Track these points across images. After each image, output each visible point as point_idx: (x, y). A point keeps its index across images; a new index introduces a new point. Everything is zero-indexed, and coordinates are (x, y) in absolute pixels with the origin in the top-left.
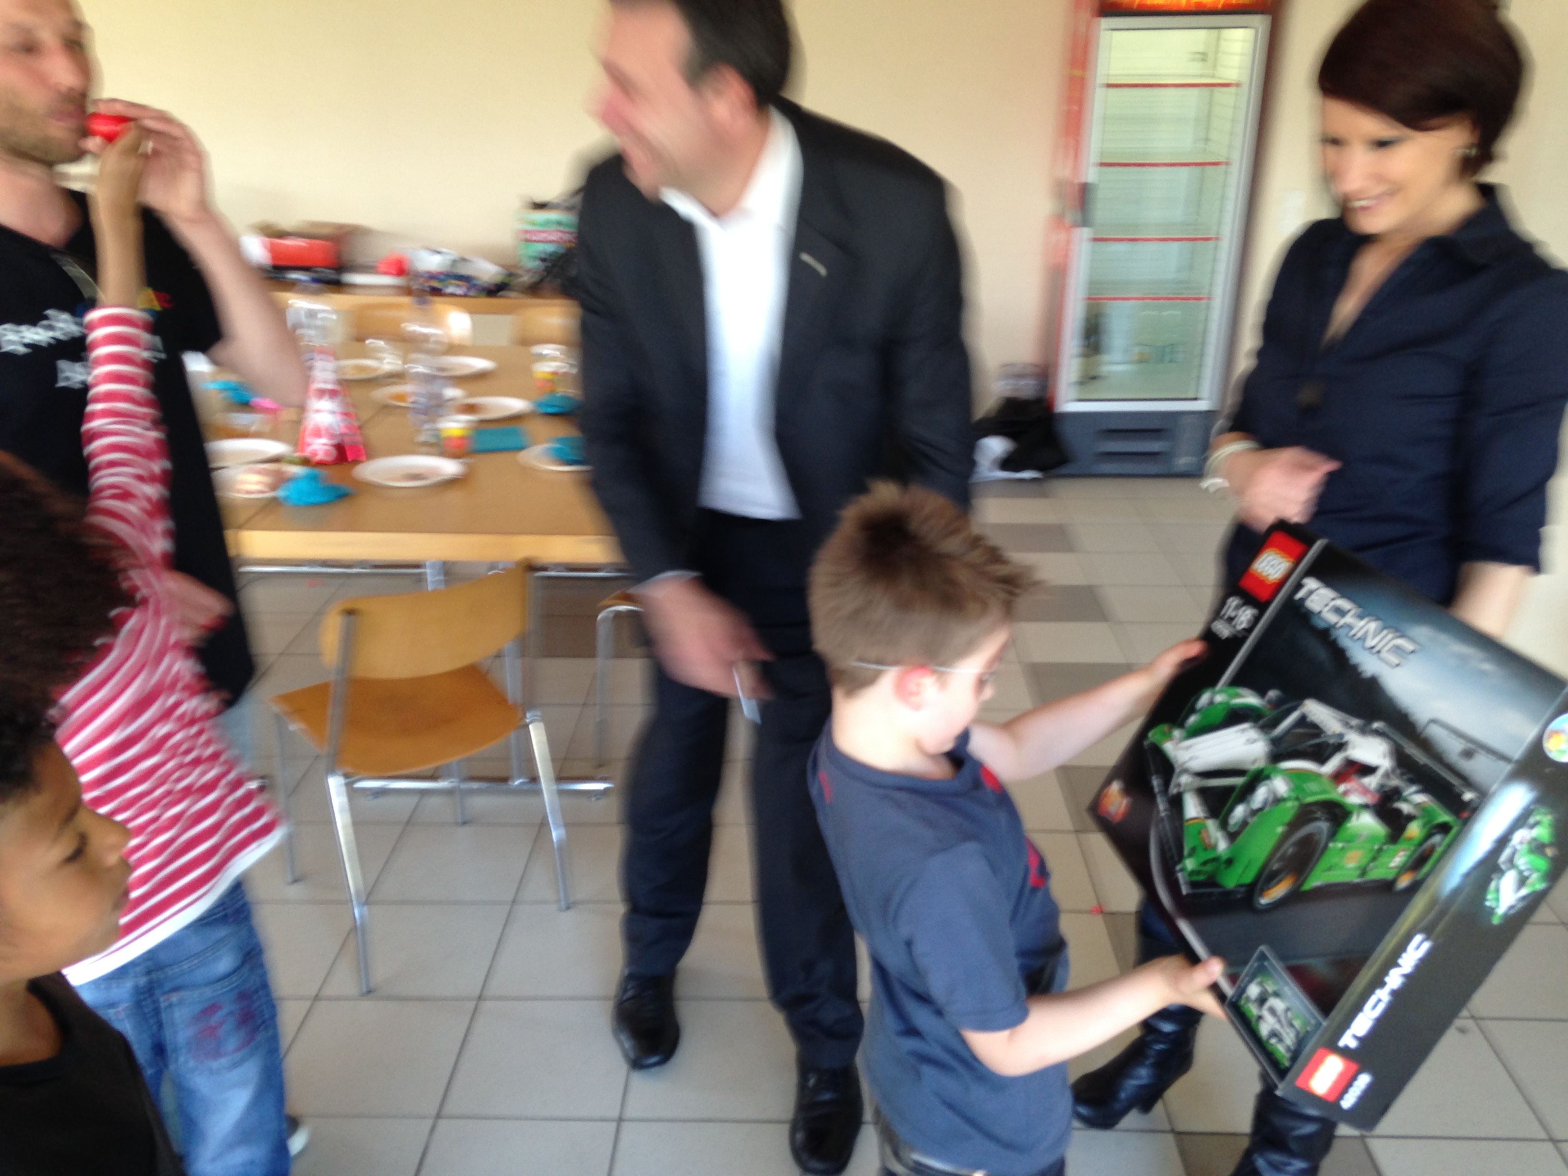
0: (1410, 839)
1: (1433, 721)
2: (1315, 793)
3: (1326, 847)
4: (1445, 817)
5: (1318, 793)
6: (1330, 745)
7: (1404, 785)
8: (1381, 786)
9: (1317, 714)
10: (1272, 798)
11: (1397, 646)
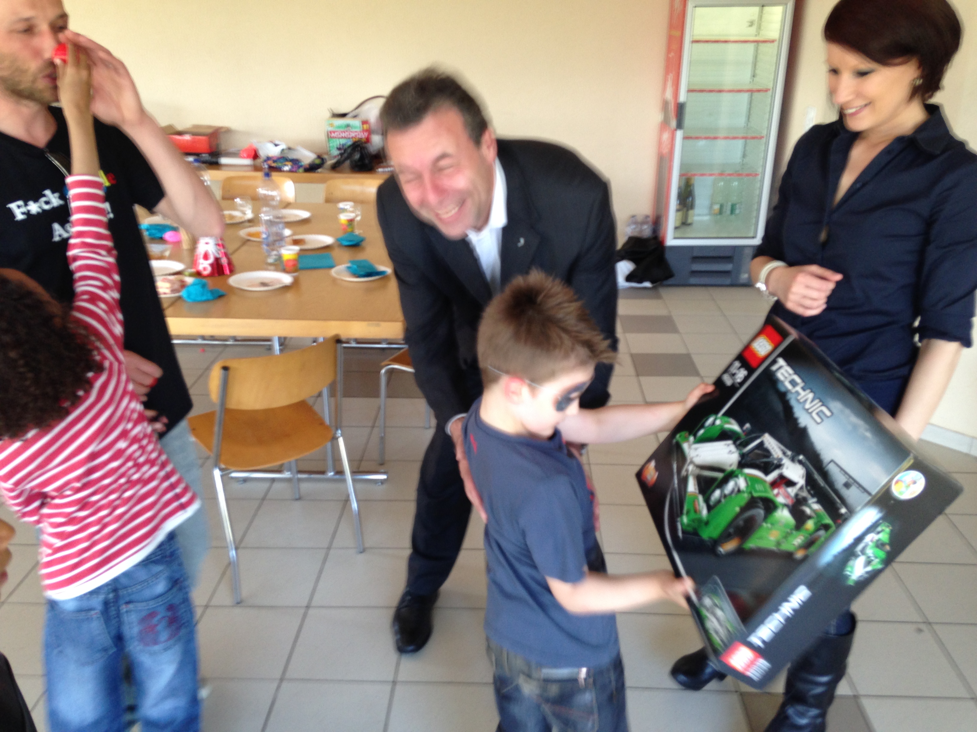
0: (807, 530)
1: (832, 462)
2: (760, 492)
3: (760, 526)
4: (828, 520)
5: (762, 492)
6: (773, 464)
7: (809, 496)
8: (797, 495)
9: (769, 443)
10: (736, 489)
11: (821, 411)
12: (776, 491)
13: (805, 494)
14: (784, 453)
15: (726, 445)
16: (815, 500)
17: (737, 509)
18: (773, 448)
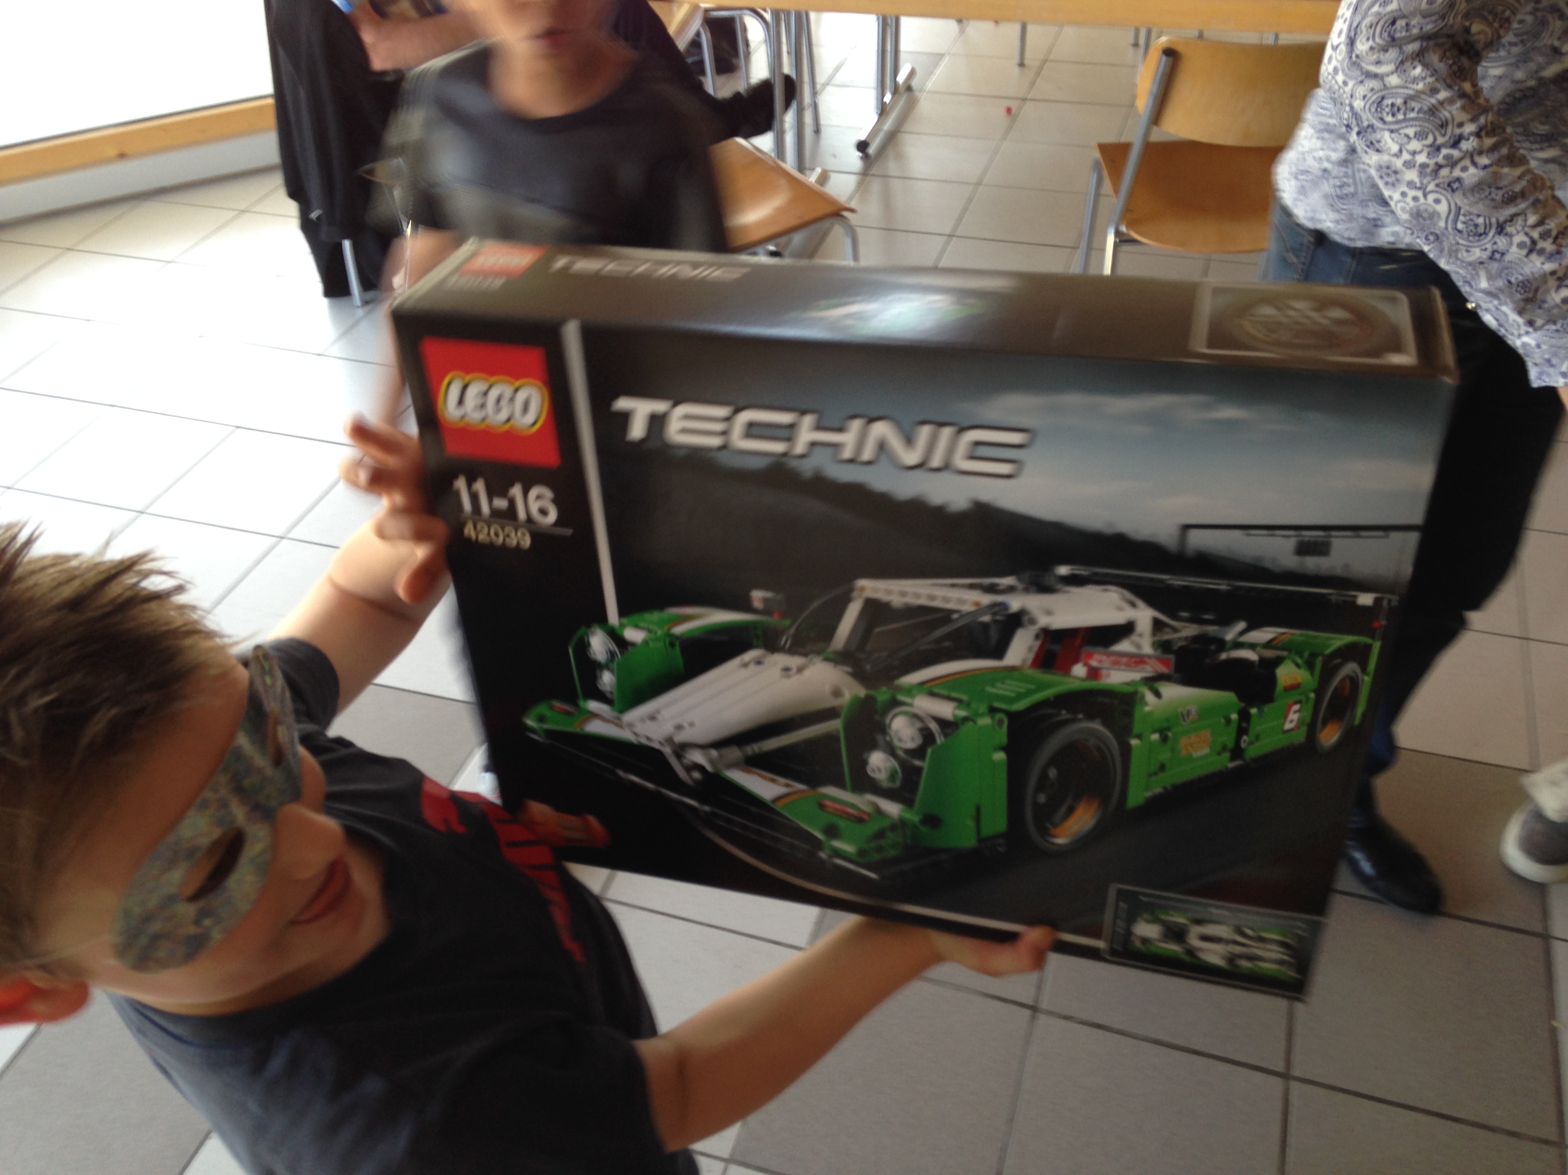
0: (1294, 687)
1: (1187, 527)
3: (1126, 751)
4: (1339, 641)
5: (1029, 693)
6: (985, 626)
7: (1211, 629)
8: (1164, 647)
9: (903, 594)
10: (934, 726)
11: (978, 444)
12: (1079, 670)
13: (1190, 630)
14: (991, 589)
15: (745, 665)
16: (1241, 625)
17: (1000, 756)
18: (932, 598)
